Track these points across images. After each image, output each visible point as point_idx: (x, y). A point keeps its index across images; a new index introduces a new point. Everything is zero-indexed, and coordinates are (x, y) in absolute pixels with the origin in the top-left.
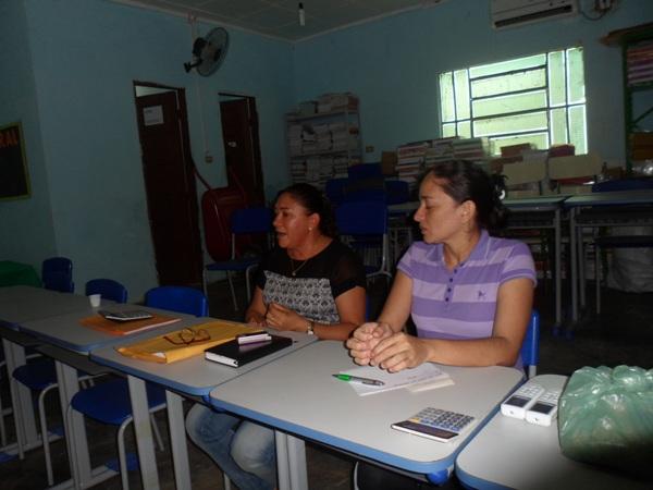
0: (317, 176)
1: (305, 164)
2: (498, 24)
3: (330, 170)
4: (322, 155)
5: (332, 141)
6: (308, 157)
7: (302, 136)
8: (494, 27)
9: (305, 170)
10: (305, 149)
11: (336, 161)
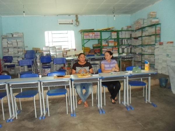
0: (12, 53)
1: (8, 50)
2: (59, 24)
3: (17, 51)
4: (15, 48)
5: (17, 44)
6: (9, 48)
7: (7, 42)
8: (58, 24)
9: (8, 51)
10: (8, 45)
11: (19, 49)
